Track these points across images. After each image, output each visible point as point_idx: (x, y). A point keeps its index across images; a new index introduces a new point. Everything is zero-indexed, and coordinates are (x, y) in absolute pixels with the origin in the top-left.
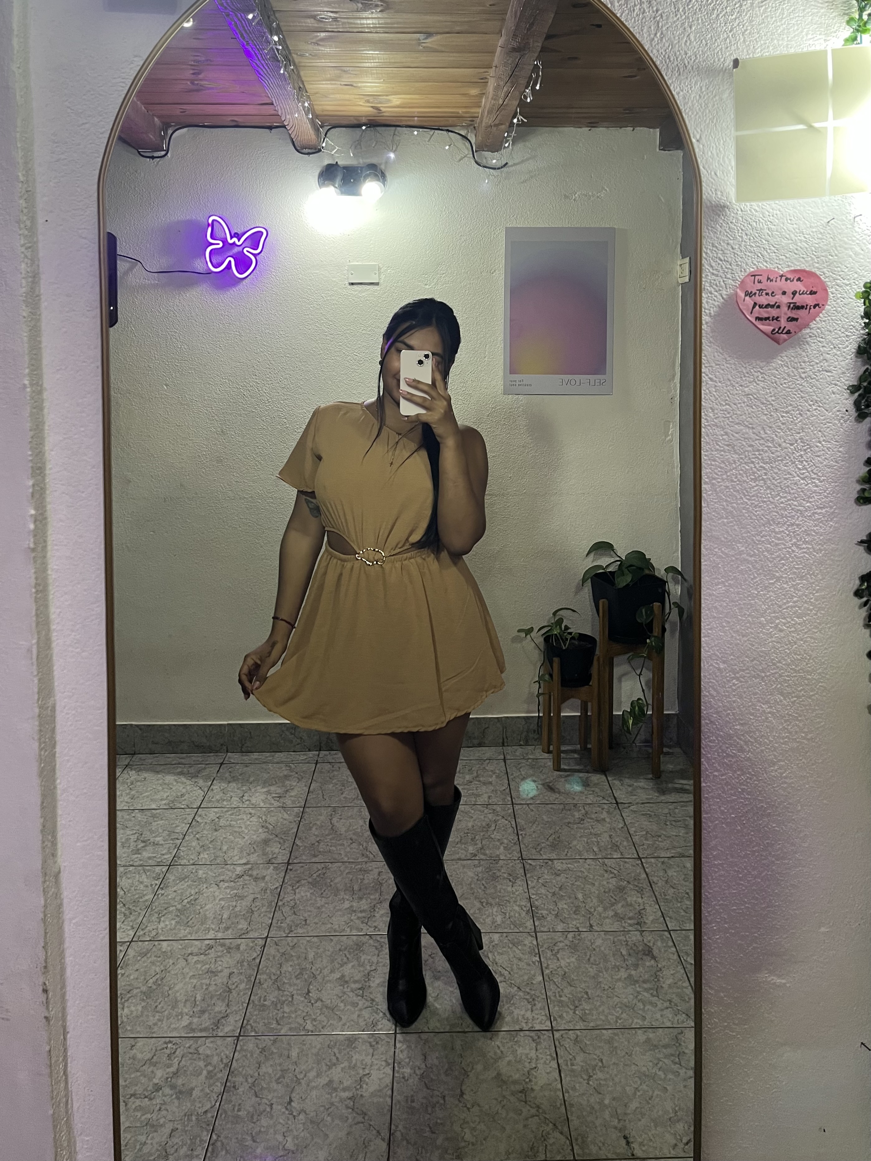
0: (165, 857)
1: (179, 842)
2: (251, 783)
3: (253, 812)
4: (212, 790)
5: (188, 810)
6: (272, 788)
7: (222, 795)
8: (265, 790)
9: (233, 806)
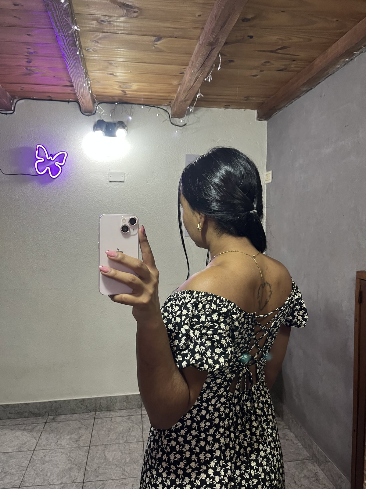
0: (17, 482)
1: (24, 472)
2: (61, 433)
3: (63, 451)
4: (41, 439)
5: (28, 452)
6: (73, 436)
7: (46, 442)
8: (69, 437)
9: (52, 448)
